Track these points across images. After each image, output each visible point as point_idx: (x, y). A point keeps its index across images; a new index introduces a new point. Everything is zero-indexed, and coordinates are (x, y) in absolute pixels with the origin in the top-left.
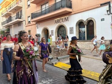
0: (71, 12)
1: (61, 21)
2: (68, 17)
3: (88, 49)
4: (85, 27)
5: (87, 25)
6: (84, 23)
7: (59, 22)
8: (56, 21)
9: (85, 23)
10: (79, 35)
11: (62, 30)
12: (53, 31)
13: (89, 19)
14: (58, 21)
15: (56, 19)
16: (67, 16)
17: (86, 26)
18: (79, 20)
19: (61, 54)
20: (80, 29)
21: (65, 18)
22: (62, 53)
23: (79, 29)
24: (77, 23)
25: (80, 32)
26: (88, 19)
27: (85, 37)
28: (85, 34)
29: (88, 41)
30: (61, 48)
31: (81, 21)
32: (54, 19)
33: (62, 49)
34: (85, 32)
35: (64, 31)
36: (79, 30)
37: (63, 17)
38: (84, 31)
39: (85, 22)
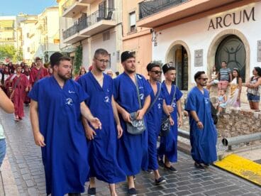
1: (229, 20)
2: (253, 9)
7: (222, 23)
8: (211, 21)
11: (232, 49)
12: (201, 51)
14: (220, 22)
15: (214, 17)
16: (252, 5)
21: (245, 11)
30: (232, 108)
32: (206, 16)
33: (233, 111)
35: (237, 51)
37: (236, 10)
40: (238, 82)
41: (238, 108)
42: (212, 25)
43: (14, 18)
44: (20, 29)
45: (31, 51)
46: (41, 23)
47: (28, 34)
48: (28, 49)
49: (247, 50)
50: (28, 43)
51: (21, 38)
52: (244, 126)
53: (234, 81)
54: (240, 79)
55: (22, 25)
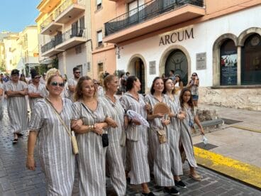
0: (202, 16)
1: (175, 38)
2: (192, 29)
3: (245, 107)
4: (236, 53)
5: (242, 48)
6: (235, 41)
7: (169, 40)
8: (162, 39)
9: (239, 43)
10: (221, 72)
11: (178, 61)
12: (154, 62)
13: (248, 32)
14: (168, 39)
15: (163, 35)
16: (191, 26)
17: (239, 50)
18: (223, 36)
20: (224, 57)
21: (186, 31)
23: (221, 59)
24: (215, 43)
25: (222, 65)
26: (246, 31)
27: (236, 77)
28: (236, 70)
29: (246, 86)
31: (226, 37)
32: (157, 34)
34: (236, 65)
35: (182, 62)
37: (180, 30)
38: (234, 62)
39: (238, 39)
40: (180, 85)
42: (162, 42)
44: (3, 44)
45: (13, 63)
46: (22, 39)
47: (10, 49)
48: (11, 61)
49: (189, 61)
50: (9, 56)
51: (4, 52)
53: (177, 85)
54: (182, 83)
55: (5, 40)
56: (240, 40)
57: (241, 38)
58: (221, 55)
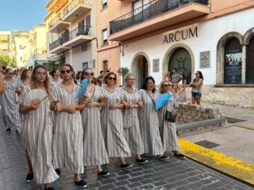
0: (206, 14)
1: (179, 36)
2: (196, 28)
3: (249, 106)
4: (241, 51)
5: (247, 46)
6: (240, 40)
7: (173, 39)
8: (166, 37)
9: (244, 42)
10: (225, 71)
11: (181, 59)
12: (158, 60)
14: (172, 38)
15: (167, 33)
16: (196, 25)
17: (244, 49)
18: (227, 34)
19: (179, 118)
20: (228, 56)
21: (190, 30)
22: (182, 114)
23: (225, 57)
24: (219, 41)
26: (251, 29)
27: (241, 75)
28: (241, 69)
29: (250, 85)
30: (180, 103)
31: (230, 35)
32: (161, 33)
33: (181, 105)
34: (240, 63)
36: (226, 59)
37: (184, 28)
38: (239, 60)
39: (243, 37)
40: (183, 83)
41: (184, 103)
42: (166, 40)
43: (9, 33)
44: (14, 42)
45: (23, 59)
46: (32, 37)
47: (21, 46)
48: (21, 58)
49: (192, 58)
50: (20, 53)
51: (15, 49)
52: (189, 117)
53: (181, 82)
54: (185, 81)
55: (16, 38)
56: (245, 39)
57: (247, 36)
58: (225, 54)
